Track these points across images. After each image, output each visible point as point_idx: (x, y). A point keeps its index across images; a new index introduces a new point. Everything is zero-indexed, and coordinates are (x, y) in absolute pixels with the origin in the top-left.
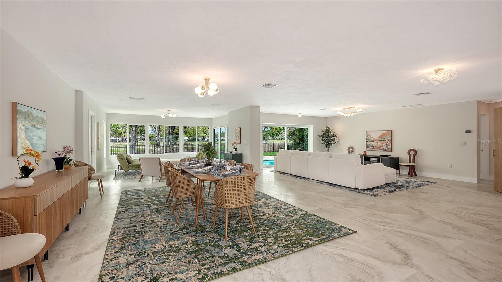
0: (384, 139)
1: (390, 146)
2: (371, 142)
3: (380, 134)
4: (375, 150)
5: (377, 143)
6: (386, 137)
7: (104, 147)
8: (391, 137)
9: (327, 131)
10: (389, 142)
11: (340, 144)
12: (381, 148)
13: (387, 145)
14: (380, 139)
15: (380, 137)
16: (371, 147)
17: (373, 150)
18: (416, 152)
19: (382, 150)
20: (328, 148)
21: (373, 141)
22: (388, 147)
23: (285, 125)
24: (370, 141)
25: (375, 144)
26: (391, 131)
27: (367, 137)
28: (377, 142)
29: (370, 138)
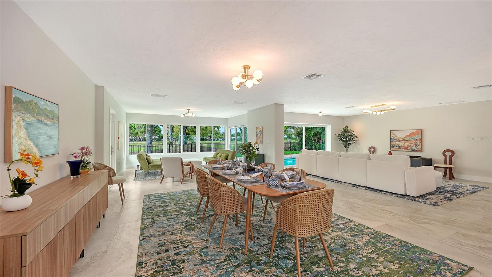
0: (412, 139)
1: (421, 146)
2: (397, 142)
3: (408, 133)
4: (401, 150)
5: (404, 143)
6: (414, 137)
7: (124, 147)
8: (421, 137)
9: (346, 131)
10: (419, 142)
11: (359, 144)
12: (409, 149)
13: (416, 144)
14: (408, 139)
15: (408, 136)
16: (397, 147)
17: (399, 150)
18: (453, 153)
19: (410, 151)
20: (347, 148)
21: (399, 141)
22: (418, 147)
23: (303, 125)
24: (394, 141)
25: (401, 144)
26: (422, 130)
27: (391, 136)
28: (404, 141)
29: (395, 138)
